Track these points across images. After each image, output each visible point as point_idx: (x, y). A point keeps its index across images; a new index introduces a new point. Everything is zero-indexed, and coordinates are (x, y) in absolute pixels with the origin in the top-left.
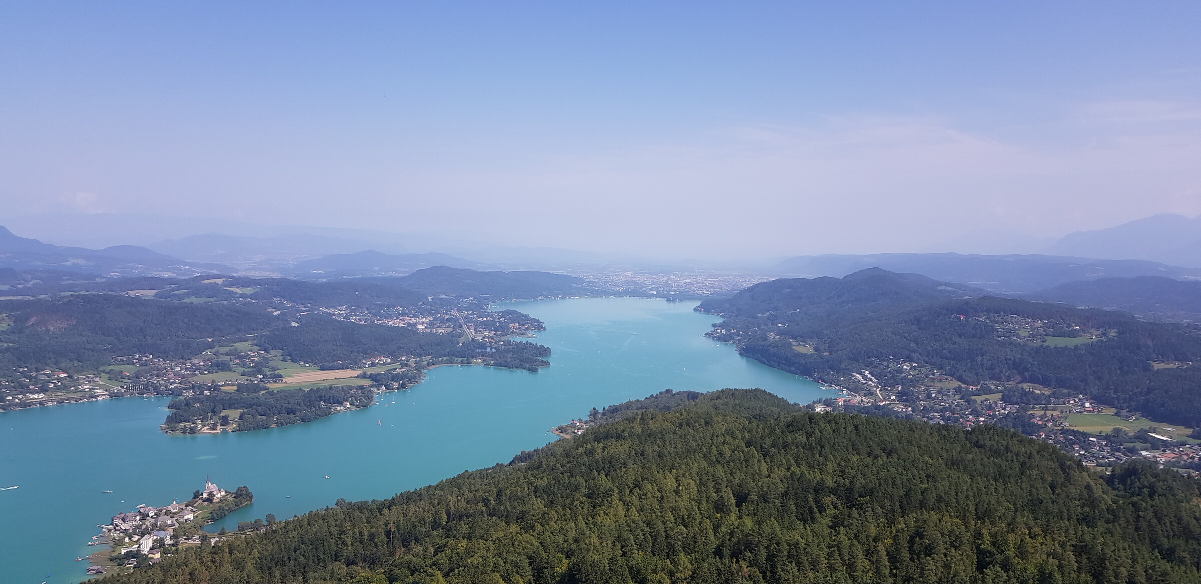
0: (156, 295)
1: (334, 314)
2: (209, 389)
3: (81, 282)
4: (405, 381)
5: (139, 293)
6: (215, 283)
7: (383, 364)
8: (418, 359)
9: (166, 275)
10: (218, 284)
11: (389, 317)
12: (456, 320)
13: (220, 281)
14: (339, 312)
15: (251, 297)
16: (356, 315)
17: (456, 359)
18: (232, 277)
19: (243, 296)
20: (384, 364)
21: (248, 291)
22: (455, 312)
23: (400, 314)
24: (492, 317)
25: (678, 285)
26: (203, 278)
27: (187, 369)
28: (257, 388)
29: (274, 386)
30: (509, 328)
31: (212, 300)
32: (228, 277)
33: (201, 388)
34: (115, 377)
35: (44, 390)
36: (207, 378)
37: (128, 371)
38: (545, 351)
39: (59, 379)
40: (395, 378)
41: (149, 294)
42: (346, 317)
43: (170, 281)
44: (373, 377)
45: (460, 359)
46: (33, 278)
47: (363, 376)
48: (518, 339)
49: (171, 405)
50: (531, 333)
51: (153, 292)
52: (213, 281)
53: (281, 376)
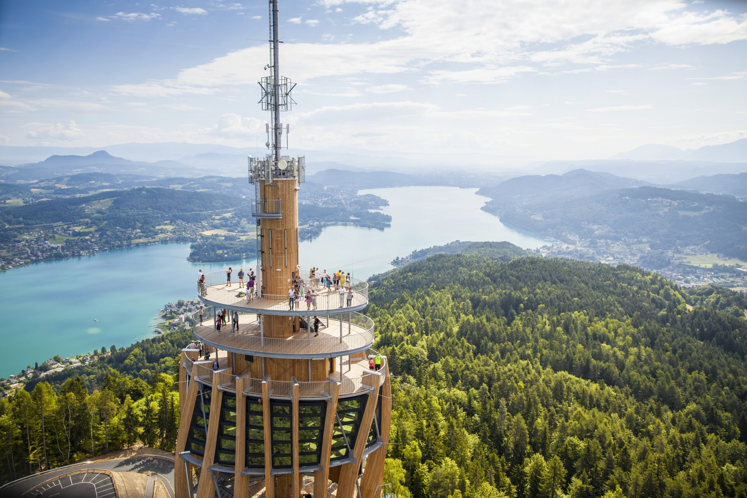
0: (182, 188)
2: (210, 238)
3: (145, 180)
5: (174, 186)
8: (318, 222)
12: (340, 201)
13: (214, 180)
15: (231, 188)
17: (339, 223)
18: (222, 177)
19: (228, 188)
21: (229, 185)
22: (339, 197)
23: (309, 196)
24: (359, 198)
25: (466, 179)
26: (206, 178)
27: (198, 228)
28: (235, 238)
29: (243, 238)
30: (368, 205)
31: (211, 190)
32: (219, 177)
33: (207, 238)
34: (164, 232)
35: (129, 238)
36: (208, 233)
38: (388, 219)
39: (136, 233)
40: (308, 232)
41: (178, 187)
43: (190, 180)
45: (341, 222)
46: (121, 179)
48: (374, 211)
49: (192, 247)
50: (381, 207)
51: (181, 186)
52: (211, 179)
53: (246, 232)
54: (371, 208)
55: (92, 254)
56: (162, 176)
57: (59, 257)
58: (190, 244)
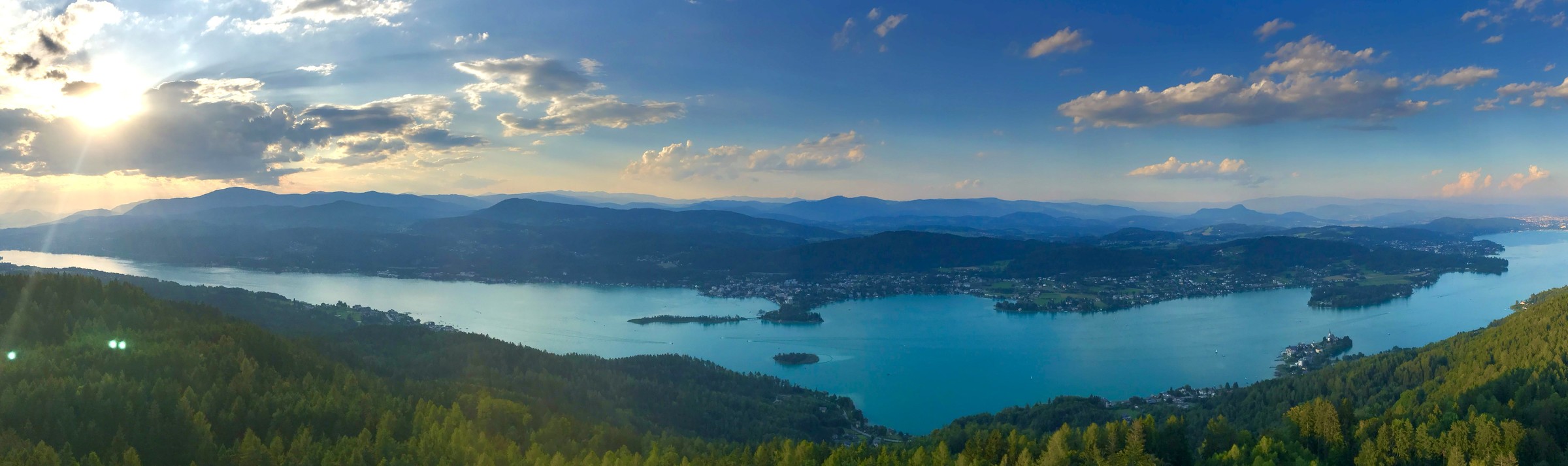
0: (1306, 236)
1: (1392, 246)
2: (1330, 284)
3: (1272, 229)
4: (1430, 281)
5: (1299, 235)
7: (1416, 272)
8: (1436, 269)
9: (1310, 226)
11: (1419, 246)
12: (1454, 246)
13: (1335, 229)
14: (1394, 244)
15: (1351, 236)
16: (1403, 245)
17: (1456, 268)
18: (1342, 227)
19: (1347, 236)
20: (1418, 271)
21: (1348, 233)
22: (1455, 243)
23: (1425, 244)
24: (1476, 244)
26: (1328, 227)
27: (1320, 273)
28: (1354, 284)
29: (1362, 284)
30: (1484, 250)
31: (1332, 238)
32: (1340, 226)
33: (1327, 283)
34: (1288, 276)
35: (1258, 282)
36: (1329, 279)
37: (1293, 274)
38: (1505, 263)
39: (1264, 277)
40: (1424, 279)
41: (1303, 235)
42: (1398, 246)
43: (1313, 229)
44: (1412, 279)
45: (1458, 269)
47: (1406, 278)
48: (1490, 256)
49: (1312, 292)
50: (1497, 252)
51: (1305, 234)
53: (1365, 278)
54: (1488, 254)
55: (1225, 293)
56: (1288, 227)
57: (1199, 295)
58: (1311, 289)
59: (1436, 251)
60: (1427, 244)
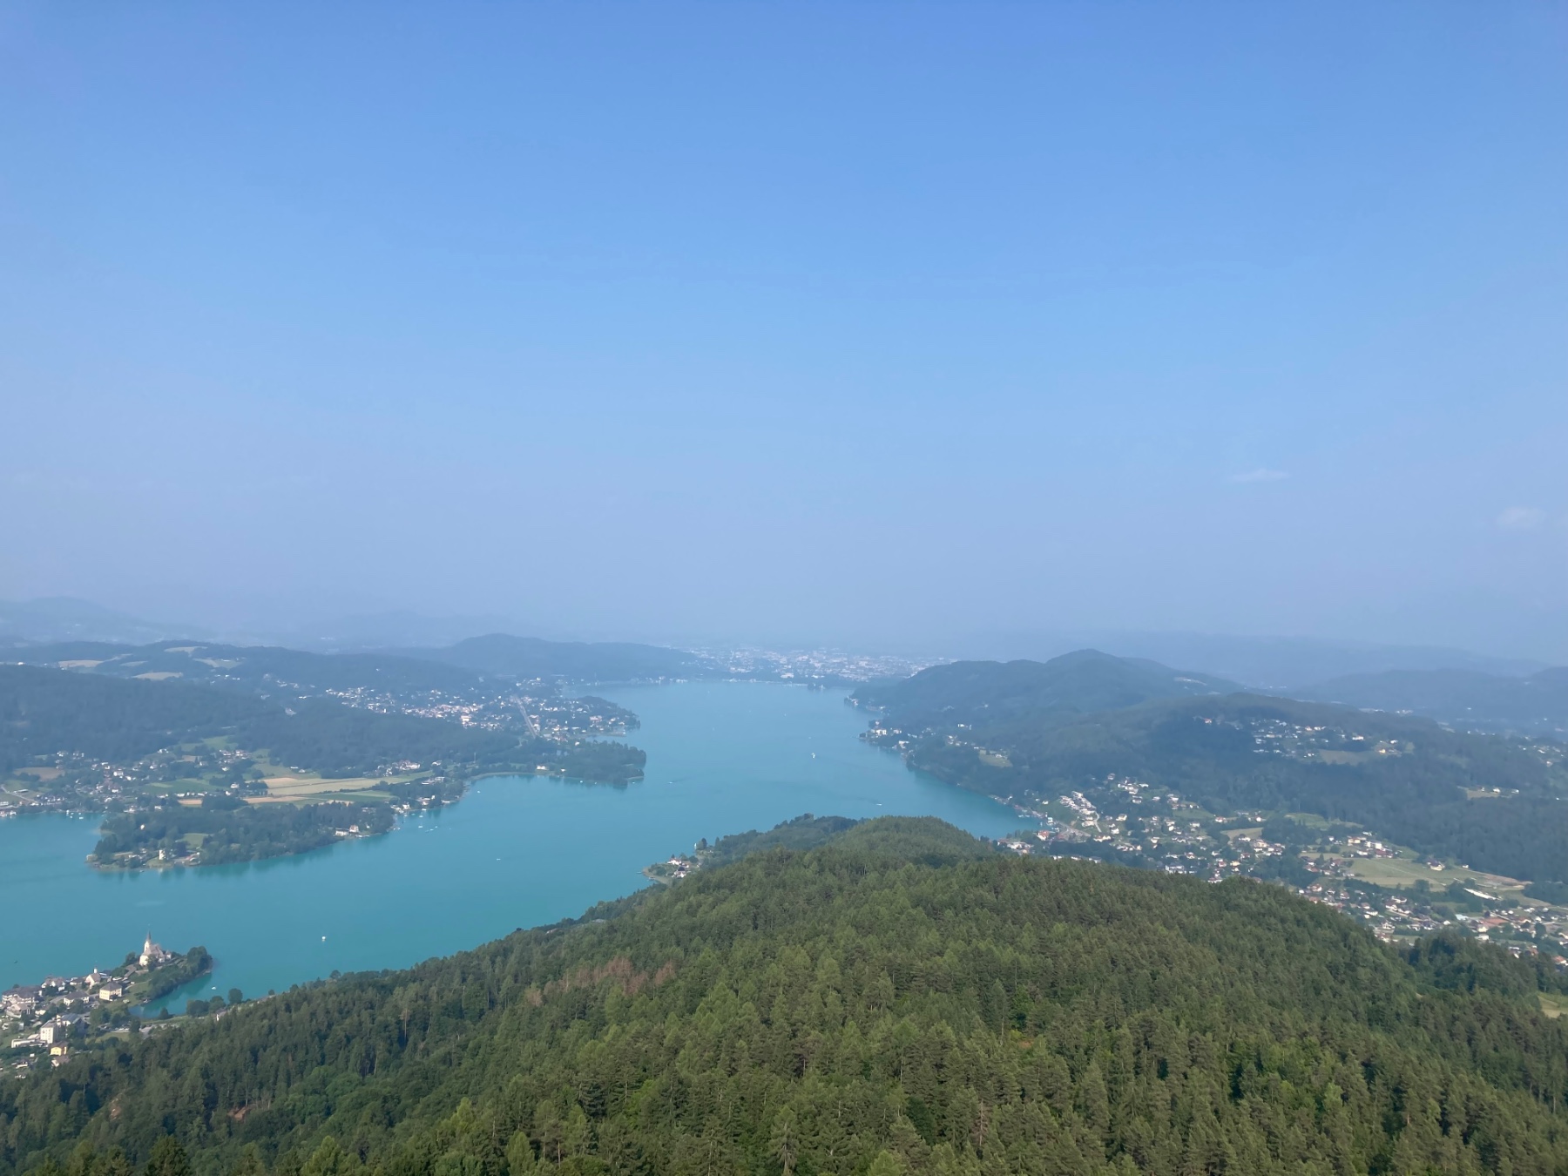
0: (98, 668)
1: (346, 700)
2: (163, 803)
4: (439, 796)
5: (79, 663)
6: (183, 651)
8: (459, 765)
9: (115, 640)
10: (187, 653)
11: (421, 704)
12: (514, 710)
13: (189, 650)
14: (352, 696)
15: (232, 672)
16: (375, 701)
17: (512, 765)
18: (208, 644)
19: (222, 671)
20: (411, 771)
21: (227, 663)
23: (437, 700)
24: (566, 706)
25: (823, 666)
26: (166, 645)
29: (255, 802)
30: (589, 723)
31: (178, 675)
32: (201, 643)
36: (158, 789)
38: (638, 757)
40: (428, 791)
41: (89, 664)
42: (363, 703)
43: (121, 649)
44: (394, 790)
45: (518, 766)
47: (382, 788)
48: (601, 739)
49: (107, 827)
50: (621, 731)
51: (93, 663)
52: (180, 649)
53: (264, 786)
54: (598, 734)
58: (102, 817)
59: (465, 719)
60: (443, 700)
